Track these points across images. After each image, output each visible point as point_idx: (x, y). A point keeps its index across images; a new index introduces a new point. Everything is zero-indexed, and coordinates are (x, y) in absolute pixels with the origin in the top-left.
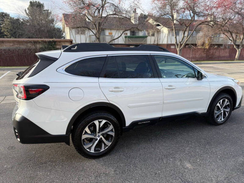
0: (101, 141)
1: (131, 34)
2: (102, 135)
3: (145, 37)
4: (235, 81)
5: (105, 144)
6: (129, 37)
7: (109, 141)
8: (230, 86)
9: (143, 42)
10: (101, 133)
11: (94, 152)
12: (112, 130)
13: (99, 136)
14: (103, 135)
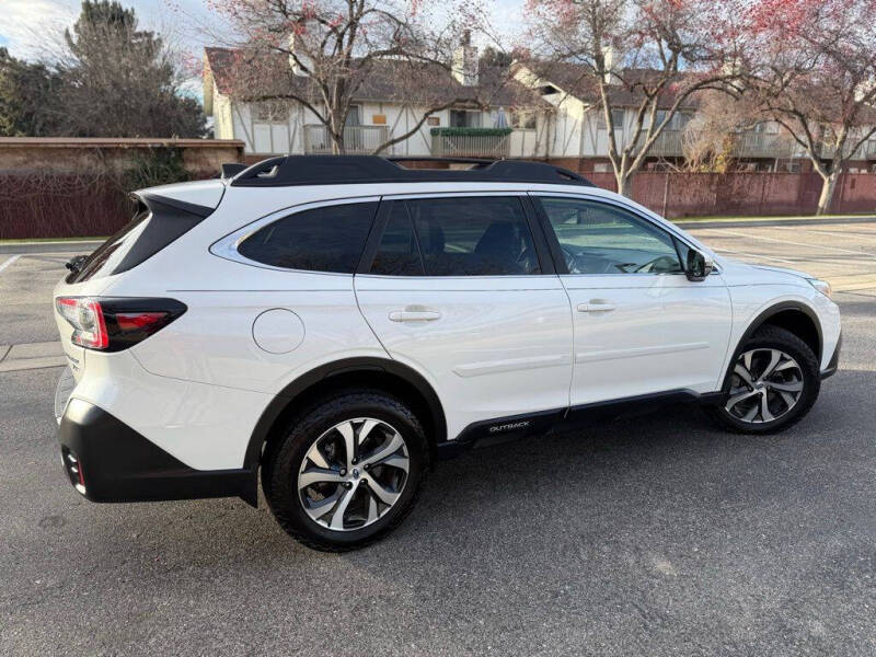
0: (364, 490)
1: (452, 123)
2: (365, 469)
3: (502, 133)
4: (815, 283)
5: (378, 500)
6: (446, 133)
7: (392, 490)
8: (800, 300)
9: (494, 152)
10: (363, 464)
11: (342, 529)
12: (399, 453)
13: (356, 475)
14: (369, 469)
